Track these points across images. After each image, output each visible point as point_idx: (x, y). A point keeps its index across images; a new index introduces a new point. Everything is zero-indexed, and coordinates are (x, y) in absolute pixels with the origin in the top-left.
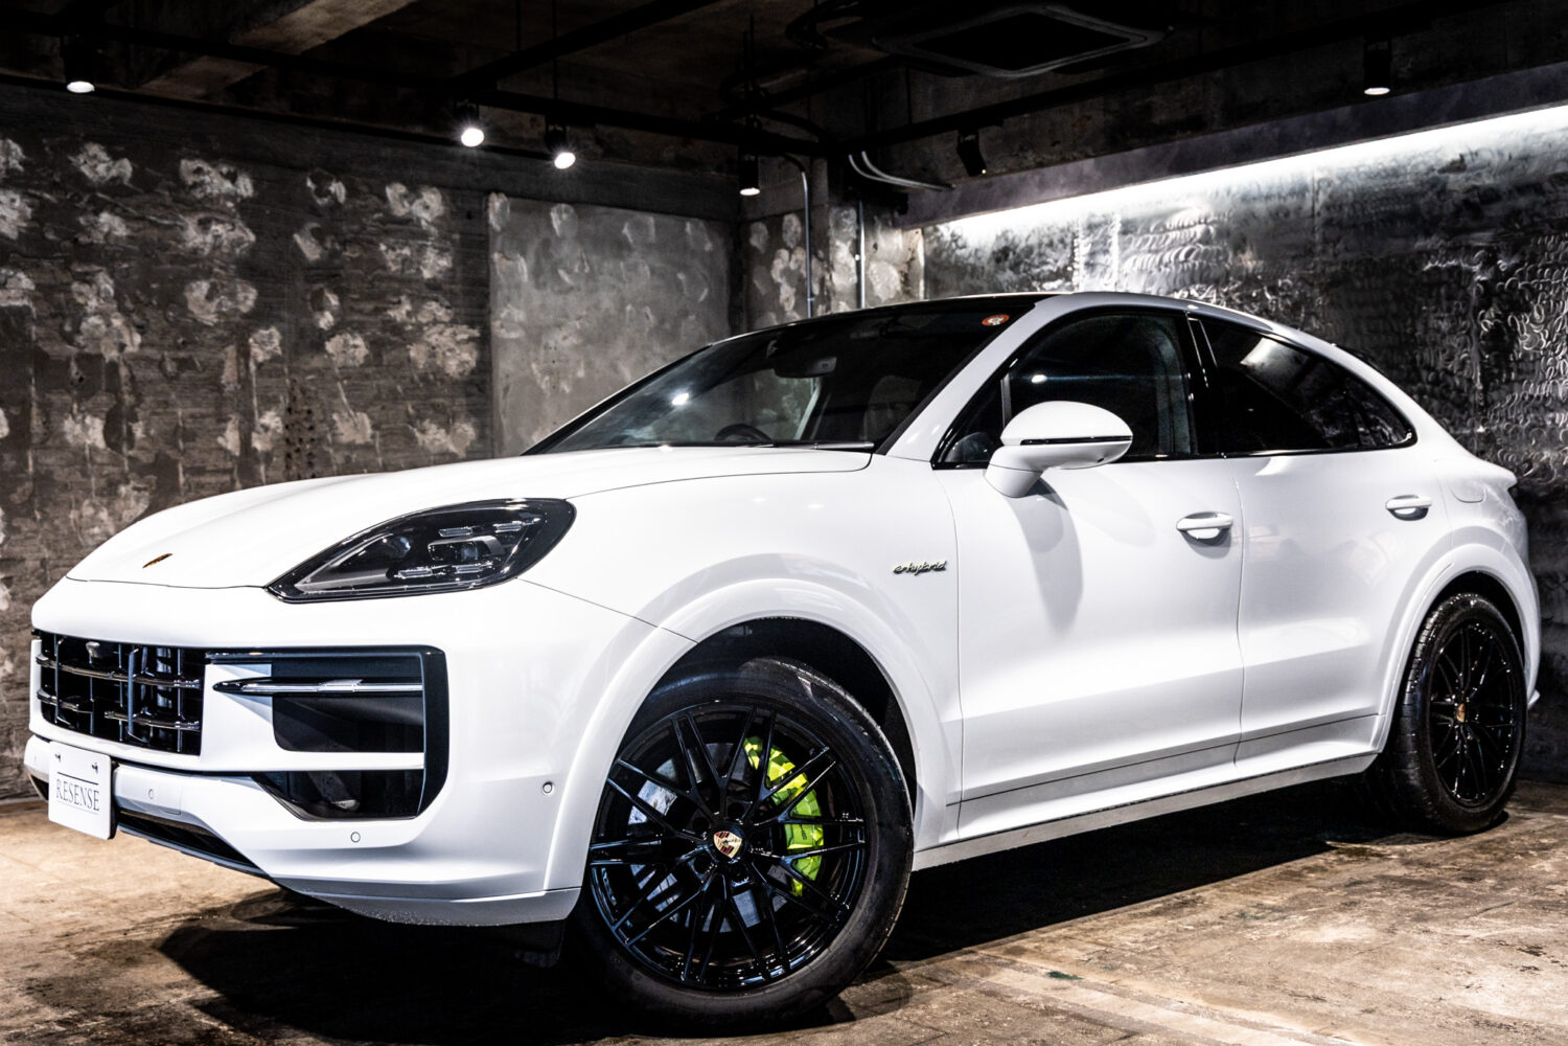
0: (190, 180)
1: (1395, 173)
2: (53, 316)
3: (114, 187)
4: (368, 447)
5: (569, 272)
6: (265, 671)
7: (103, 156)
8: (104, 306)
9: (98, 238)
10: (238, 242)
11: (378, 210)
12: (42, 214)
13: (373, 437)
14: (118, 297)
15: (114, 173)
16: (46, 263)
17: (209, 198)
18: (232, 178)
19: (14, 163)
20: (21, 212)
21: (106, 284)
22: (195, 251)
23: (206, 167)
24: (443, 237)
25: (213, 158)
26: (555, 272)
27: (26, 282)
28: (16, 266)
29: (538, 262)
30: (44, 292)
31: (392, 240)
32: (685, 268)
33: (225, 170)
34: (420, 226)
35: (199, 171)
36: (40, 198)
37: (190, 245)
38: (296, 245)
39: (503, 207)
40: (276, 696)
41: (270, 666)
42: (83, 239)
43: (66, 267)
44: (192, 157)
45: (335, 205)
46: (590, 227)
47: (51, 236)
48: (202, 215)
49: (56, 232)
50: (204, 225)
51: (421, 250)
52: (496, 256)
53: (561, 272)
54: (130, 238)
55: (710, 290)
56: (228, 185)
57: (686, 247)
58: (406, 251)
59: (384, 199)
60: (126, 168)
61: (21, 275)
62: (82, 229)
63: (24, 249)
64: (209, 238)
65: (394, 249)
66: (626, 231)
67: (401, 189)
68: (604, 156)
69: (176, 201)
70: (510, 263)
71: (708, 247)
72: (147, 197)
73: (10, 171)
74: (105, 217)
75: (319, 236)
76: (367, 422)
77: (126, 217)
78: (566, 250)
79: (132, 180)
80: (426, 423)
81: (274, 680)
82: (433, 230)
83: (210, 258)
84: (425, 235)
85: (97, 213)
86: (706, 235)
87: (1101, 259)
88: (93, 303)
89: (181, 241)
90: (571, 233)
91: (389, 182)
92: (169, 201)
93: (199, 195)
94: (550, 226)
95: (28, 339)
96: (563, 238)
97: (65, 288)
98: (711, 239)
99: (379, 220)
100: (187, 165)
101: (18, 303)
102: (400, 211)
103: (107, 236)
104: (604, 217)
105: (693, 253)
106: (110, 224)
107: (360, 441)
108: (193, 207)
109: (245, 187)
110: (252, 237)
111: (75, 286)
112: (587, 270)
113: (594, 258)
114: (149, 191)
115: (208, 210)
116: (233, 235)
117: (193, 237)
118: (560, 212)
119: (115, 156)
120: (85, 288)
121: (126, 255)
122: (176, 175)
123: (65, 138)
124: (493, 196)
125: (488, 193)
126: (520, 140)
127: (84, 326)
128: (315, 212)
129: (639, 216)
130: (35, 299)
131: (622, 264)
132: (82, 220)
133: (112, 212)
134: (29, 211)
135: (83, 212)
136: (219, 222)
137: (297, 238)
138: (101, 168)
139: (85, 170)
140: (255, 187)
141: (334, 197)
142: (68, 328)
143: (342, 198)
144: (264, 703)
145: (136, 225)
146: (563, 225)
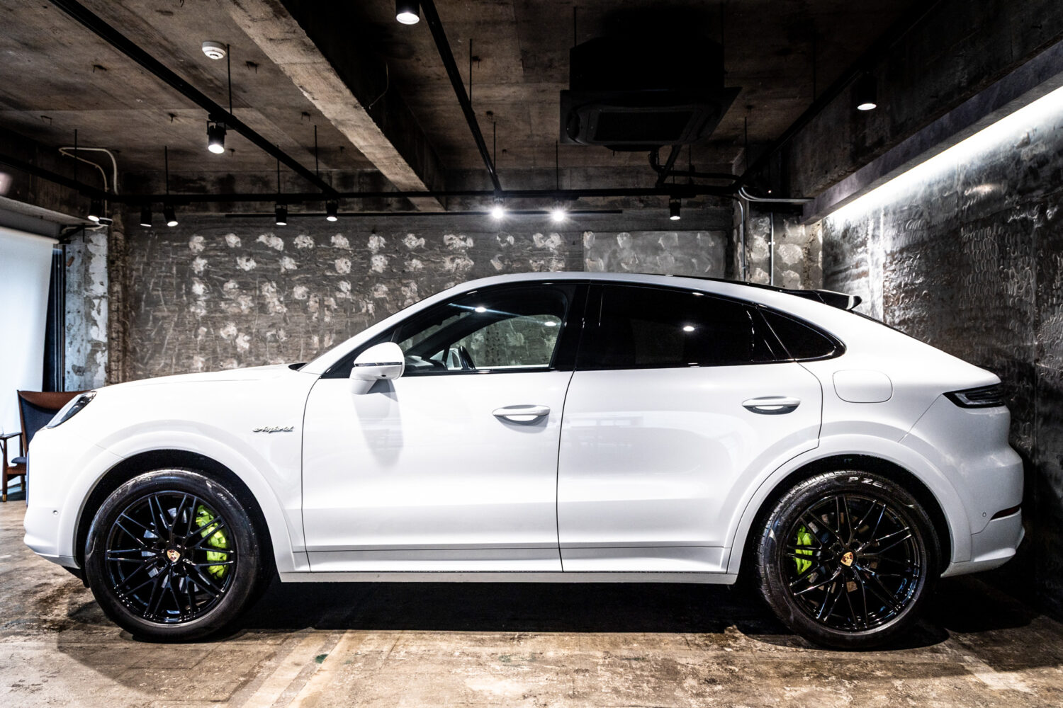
0: (447, 243)
1: (994, 154)
2: (394, 300)
3: (419, 250)
4: (522, 347)
5: (627, 264)
7: (414, 238)
8: (413, 295)
9: (412, 269)
10: (466, 266)
11: (529, 246)
12: (392, 262)
13: (525, 343)
14: (419, 291)
15: (418, 244)
16: (392, 281)
17: (455, 249)
18: (465, 240)
19: (382, 245)
20: (384, 263)
21: (414, 286)
22: (449, 271)
23: (454, 237)
24: (560, 254)
25: (456, 233)
26: (619, 264)
27: (385, 288)
28: (382, 283)
29: (610, 261)
30: (391, 291)
31: (536, 258)
32: (696, 256)
33: (462, 237)
34: (549, 251)
35: (451, 239)
36: (391, 257)
37: (447, 268)
38: (491, 264)
39: (591, 238)
42: (406, 270)
43: (400, 281)
44: (448, 234)
45: (510, 246)
46: (640, 242)
47: (395, 270)
48: (452, 256)
49: (397, 269)
50: (453, 260)
51: (549, 261)
52: (587, 260)
53: (623, 265)
54: (424, 268)
55: (712, 266)
56: (463, 243)
57: (697, 246)
58: (542, 262)
59: (532, 241)
60: (423, 241)
61: (383, 286)
62: (405, 267)
63: (385, 276)
64: (455, 265)
65: (536, 262)
66: (660, 241)
67: (540, 235)
68: (645, 207)
69: (441, 252)
70: (594, 263)
71: (712, 244)
72: (431, 252)
73: (380, 248)
74: (414, 261)
75: (502, 260)
76: (522, 336)
77: (422, 260)
78: (625, 253)
79: (425, 246)
80: (550, 336)
82: (556, 252)
83: (455, 273)
84: (552, 254)
85: (411, 260)
86: (710, 239)
87: (877, 233)
88: (409, 294)
89: (443, 267)
90: (628, 246)
91: (535, 233)
92: (439, 252)
93: (451, 248)
94: (616, 243)
95: (386, 309)
96: (624, 249)
97: (399, 289)
98: (713, 240)
99: (530, 250)
100: (446, 237)
101: (383, 296)
102: (539, 245)
103: (415, 268)
104: (648, 237)
105: (702, 248)
106: (416, 264)
107: (518, 345)
108: (449, 253)
109: (470, 243)
110: (473, 263)
111: (403, 288)
112: (637, 262)
113: (641, 256)
114: (431, 249)
115: (454, 254)
116: (464, 263)
117: (448, 265)
118: (622, 237)
119: (418, 238)
120: (406, 289)
121: (421, 275)
122: (442, 242)
123: (400, 233)
124: (586, 233)
125: (583, 232)
126: (597, 206)
127: (405, 303)
128: (500, 250)
129: (667, 233)
130: (388, 294)
131: (657, 258)
132: (406, 263)
133: (417, 259)
134: (387, 262)
135: (406, 260)
136: (459, 258)
137: (492, 261)
138: (413, 243)
139: (407, 244)
140: (474, 242)
141: (509, 243)
142: (400, 304)
143: (512, 243)
145: (426, 263)
146: (624, 242)
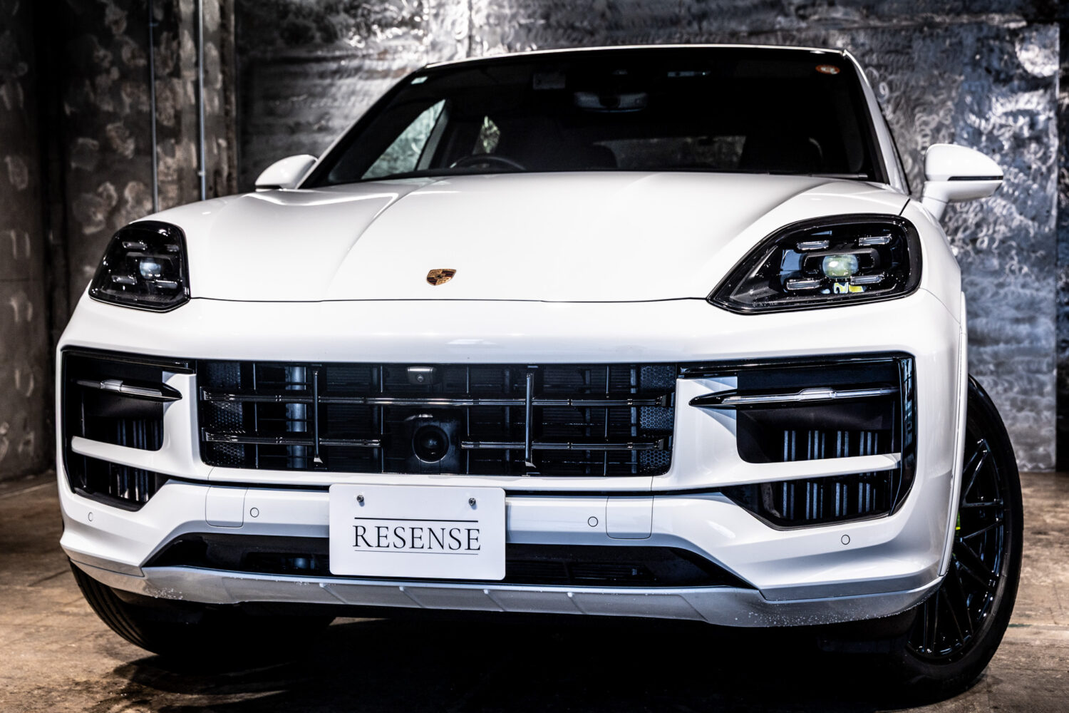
6: (731, 383)
40: (738, 407)
41: (736, 378)
55: (21, 3)
81: (739, 392)
144: (730, 416)
